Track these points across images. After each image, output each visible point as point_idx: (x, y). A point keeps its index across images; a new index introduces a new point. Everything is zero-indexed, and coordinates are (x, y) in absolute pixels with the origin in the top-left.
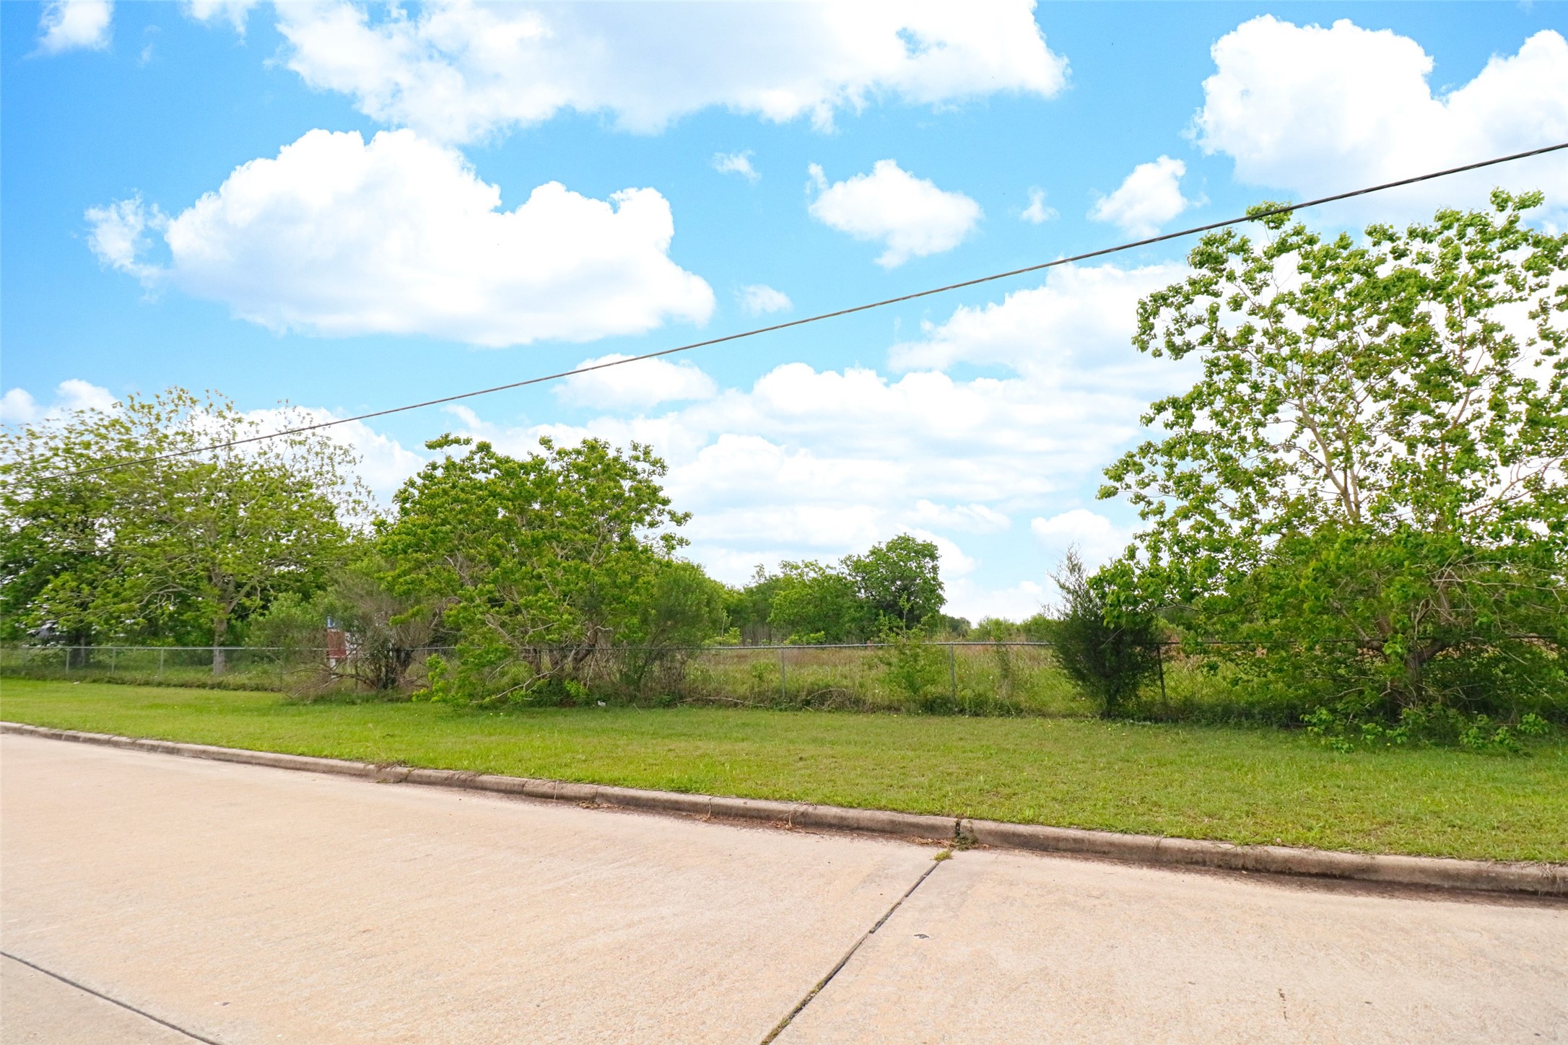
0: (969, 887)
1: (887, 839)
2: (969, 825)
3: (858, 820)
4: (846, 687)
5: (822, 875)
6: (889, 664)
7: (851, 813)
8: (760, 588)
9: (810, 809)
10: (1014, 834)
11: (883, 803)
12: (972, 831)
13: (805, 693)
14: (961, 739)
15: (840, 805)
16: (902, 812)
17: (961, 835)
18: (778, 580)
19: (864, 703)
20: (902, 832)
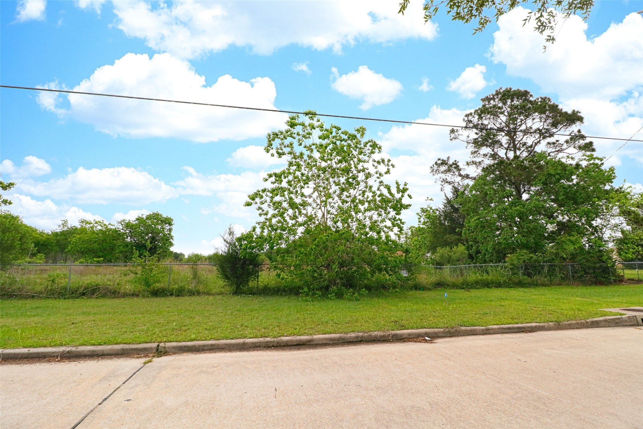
0: (158, 373)
1: (119, 358)
2: (164, 345)
3: (103, 350)
4: (109, 285)
5: (75, 382)
6: (136, 274)
7: (99, 348)
8: (63, 233)
9: (74, 349)
10: (185, 347)
11: (120, 340)
12: (165, 348)
13: (83, 289)
14: (168, 307)
15: (94, 345)
16: (129, 344)
17: (159, 351)
18: (76, 229)
19: (119, 293)
20: (128, 353)
